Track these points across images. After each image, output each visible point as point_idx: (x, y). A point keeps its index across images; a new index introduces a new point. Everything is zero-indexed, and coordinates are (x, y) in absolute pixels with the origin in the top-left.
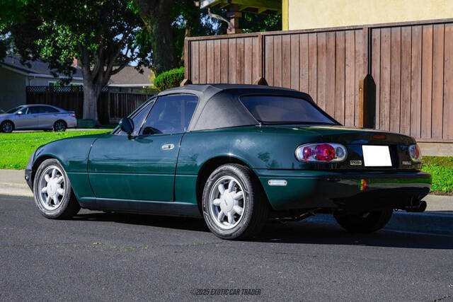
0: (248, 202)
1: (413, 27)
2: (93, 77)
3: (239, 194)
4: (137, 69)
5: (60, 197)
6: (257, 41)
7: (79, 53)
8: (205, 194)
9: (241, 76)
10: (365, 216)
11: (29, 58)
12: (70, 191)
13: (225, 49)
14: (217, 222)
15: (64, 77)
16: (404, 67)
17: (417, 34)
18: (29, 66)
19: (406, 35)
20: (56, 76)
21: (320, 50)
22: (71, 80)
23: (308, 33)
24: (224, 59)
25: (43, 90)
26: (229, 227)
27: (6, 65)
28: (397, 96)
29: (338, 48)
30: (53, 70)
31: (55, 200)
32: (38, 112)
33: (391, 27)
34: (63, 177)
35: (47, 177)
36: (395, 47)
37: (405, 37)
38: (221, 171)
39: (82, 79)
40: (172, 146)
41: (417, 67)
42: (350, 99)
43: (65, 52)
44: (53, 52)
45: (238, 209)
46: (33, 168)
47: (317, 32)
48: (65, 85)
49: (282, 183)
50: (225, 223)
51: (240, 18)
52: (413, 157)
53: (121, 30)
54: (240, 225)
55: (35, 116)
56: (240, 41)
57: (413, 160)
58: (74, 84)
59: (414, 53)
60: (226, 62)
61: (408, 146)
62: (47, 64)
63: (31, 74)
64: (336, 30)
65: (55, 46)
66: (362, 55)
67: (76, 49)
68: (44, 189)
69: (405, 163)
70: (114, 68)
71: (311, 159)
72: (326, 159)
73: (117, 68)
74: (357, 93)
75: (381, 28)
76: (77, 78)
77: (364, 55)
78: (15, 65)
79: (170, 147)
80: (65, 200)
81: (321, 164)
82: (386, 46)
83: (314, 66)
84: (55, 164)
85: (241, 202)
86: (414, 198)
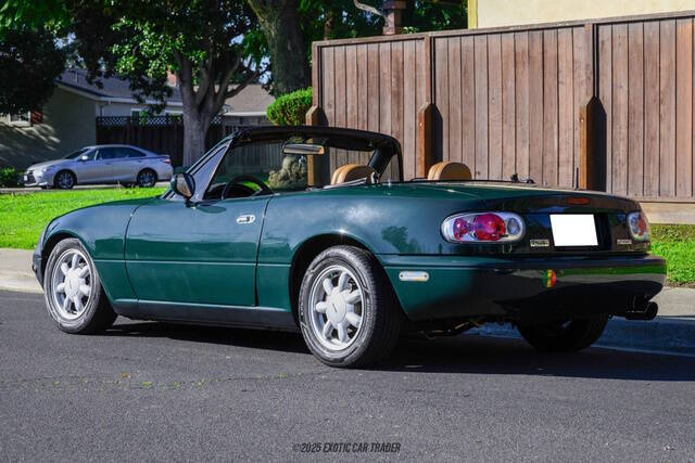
0: (369, 305)
1: (662, 22)
2: (198, 102)
3: (356, 293)
4: (267, 89)
5: (84, 299)
6: (423, 47)
7: (176, 65)
8: (302, 295)
9: (398, 102)
10: (565, 325)
11: (100, 74)
12: (99, 289)
13: (374, 60)
14: (322, 338)
15: (153, 102)
16: (648, 85)
17: (668, 33)
18: (100, 85)
19: (651, 34)
20: (141, 101)
21: (519, 59)
22: (164, 106)
23: (501, 33)
24: (374, 75)
25: (122, 123)
26: (339, 347)
27: (65, 84)
28: (638, 130)
29: (547, 55)
30: (137, 92)
31: (77, 304)
32: (113, 157)
33: (628, 22)
34: (87, 267)
35: (64, 267)
36: (634, 55)
37: (649, 38)
38: (327, 257)
39: (181, 104)
40: (253, 218)
41: (668, 85)
42: (566, 136)
43: (154, 64)
44: (135, 64)
45: (354, 319)
46: (43, 252)
47: (515, 31)
48: (155, 114)
49: (422, 276)
50: (334, 340)
51: (402, 10)
52: (636, 233)
53: (241, 29)
54: (356, 344)
55: (108, 164)
56: (397, 46)
57: (636, 236)
58: (172, 112)
59: (664, 63)
60: (376, 80)
61: (627, 215)
62: (127, 83)
63: (103, 99)
64: (543, 29)
65: (138, 54)
66: (583, 66)
67: (171, 60)
68: (60, 287)
69: (621, 242)
70: (230, 88)
71: (469, 238)
72: (491, 238)
73: (235, 87)
74: (577, 126)
75: (612, 23)
76: (172, 104)
77: (587, 66)
78: (79, 85)
79: (248, 219)
80: (91, 304)
81: (484, 245)
82: (621, 52)
83: (511, 84)
84: (77, 246)
85: (357, 307)
86: (639, 298)
